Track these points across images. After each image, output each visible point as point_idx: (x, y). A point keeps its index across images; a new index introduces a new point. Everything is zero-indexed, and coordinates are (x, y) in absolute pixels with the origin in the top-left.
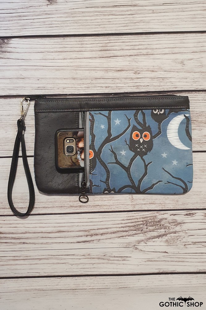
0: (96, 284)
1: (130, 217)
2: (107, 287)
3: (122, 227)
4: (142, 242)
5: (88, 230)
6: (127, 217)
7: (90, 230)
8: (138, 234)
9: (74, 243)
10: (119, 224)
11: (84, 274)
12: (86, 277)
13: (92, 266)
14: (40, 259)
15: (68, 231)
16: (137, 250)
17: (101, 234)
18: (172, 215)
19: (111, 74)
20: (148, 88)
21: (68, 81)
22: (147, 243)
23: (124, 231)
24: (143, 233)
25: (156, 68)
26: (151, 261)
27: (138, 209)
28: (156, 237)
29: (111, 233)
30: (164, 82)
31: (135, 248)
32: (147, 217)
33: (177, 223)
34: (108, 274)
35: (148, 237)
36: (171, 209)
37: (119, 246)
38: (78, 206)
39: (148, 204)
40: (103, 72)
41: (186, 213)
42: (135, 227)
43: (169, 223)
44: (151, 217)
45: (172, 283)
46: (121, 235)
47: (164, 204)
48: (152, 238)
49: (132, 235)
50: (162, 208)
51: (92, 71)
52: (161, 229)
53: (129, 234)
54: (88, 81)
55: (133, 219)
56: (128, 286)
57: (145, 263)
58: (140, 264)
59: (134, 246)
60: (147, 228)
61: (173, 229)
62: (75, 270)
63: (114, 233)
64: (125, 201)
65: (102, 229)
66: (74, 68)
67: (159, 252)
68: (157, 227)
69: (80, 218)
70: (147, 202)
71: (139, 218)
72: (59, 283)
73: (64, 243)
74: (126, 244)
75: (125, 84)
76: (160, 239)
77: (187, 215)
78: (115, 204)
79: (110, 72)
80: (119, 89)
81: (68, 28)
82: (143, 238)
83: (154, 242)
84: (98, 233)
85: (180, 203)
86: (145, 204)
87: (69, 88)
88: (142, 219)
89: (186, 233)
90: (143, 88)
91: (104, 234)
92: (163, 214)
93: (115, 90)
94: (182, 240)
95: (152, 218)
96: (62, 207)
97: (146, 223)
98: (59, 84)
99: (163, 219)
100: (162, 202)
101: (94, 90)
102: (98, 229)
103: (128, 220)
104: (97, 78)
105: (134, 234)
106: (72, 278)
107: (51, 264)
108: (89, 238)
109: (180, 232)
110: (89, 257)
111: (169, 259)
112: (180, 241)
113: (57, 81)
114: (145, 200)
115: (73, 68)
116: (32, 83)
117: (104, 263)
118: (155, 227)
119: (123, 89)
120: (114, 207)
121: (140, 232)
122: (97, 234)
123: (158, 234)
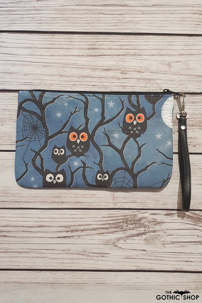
0: (75, 278)
1: (111, 214)
2: (85, 282)
3: (102, 224)
4: (122, 240)
5: (69, 226)
6: (108, 214)
7: (71, 226)
8: (118, 231)
9: (54, 238)
10: (99, 221)
11: (63, 269)
12: (65, 272)
13: (71, 261)
14: (20, 252)
15: (49, 226)
16: (117, 248)
17: (81, 231)
18: (152, 214)
19: (98, 73)
20: (134, 88)
21: (55, 78)
22: (126, 240)
23: (104, 229)
24: (122, 231)
25: (143, 69)
26: (130, 258)
27: (119, 207)
28: (135, 235)
29: (92, 230)
30: (150, 83)
31: (114, 245)
32: (128, 215)
33: (157, 222)
34: (86, 269)
35: (128, 235)
36: (152, 208)
37: (99, 242)
38: (60, 202)
39: (129, 202)
40: (91, 71)
41: (166, 213)
42: (115, 225)
43: (149, 222)
44: (131, 215)
45: (149, 280)
46: (101, 232)
47: (144, 203)
48: (131, 236)
49: (112, 232)
50: (143, 207)
51: (79, 69)
52: (141, 227)
53: (109, 231)
54: (75, 79)
55: (114, 217)
56: (106, 282)
57: (123, 260)
58: (119, 260)
59: (114, 243)
60: (127, 226)
61: (153, 228)
62: (54, 265)
63: (94, 230)
64: (107, 199)
65: (83, 225)
66: (62, 65)
67: (138, 250)
68: (137, 226)
69: (61, 214)
70: (129, 200)
71: (120, 216)
72: (38, 276)
73: (44, 237)
74: (105, 241)
75: (111, 84)
76: (140, 237)
77: (167, 215)
78: (97, 201)
79: (98, 71)
80: (105, 88)
81: (57, 25)
82: (122, 236)
83: (133, 240)
84: (78, 229)
85: (160, 203)
86: (126, 202)
87: (55, 85)
88: (122, 218)
89: (165, 232)
90: (129, 88)
91: (85, 230)
92: (144, 213)
93: (102, 89)
94: (161, 239)
95: (133, 216)
96: (44, 202)
97: (126, 221)
98: (46, 80)
99: (143, 217)
100: (143, 201)
101: (80, 88)
102: (78, 226)
103: (108, 217)
104: (84, 76)
105: (114, 232)
106: (51, 272)
107: (31, 257)
108: (69, 234)
109: (159, 231)
110: (69, 252)
111: (148, 257)
112: (159, 240)
113: (44, 78)
114: (126, 198)
115: (60, 65)
116: (19, 79)
117: (83, 259)
118: (135, 226)
119: (109, 88)
120: (96, 204)
121: (120, 230)
122: (78, 231)
123: (138, 233)
